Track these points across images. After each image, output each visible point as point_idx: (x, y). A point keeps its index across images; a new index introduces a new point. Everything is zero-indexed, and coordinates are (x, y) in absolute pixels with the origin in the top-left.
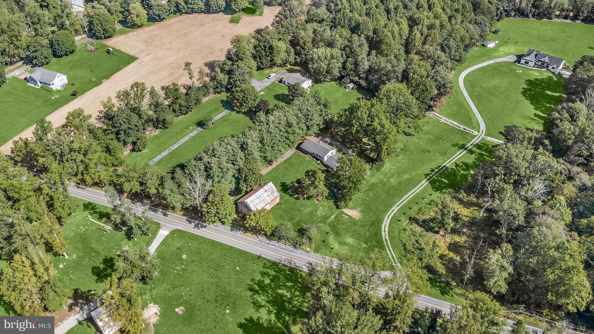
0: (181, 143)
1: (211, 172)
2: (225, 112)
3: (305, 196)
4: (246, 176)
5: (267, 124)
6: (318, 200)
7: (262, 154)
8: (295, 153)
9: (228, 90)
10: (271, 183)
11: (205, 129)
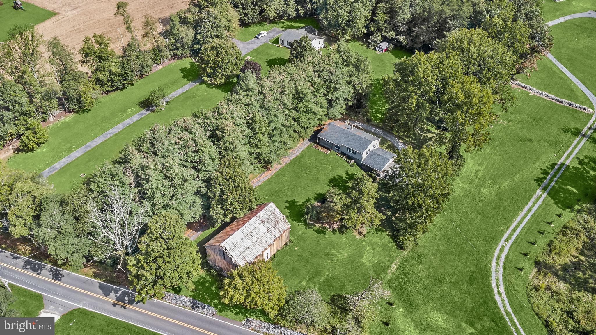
0: (110, 136)
1: (147, 187)
2: (189, 86)
3: (336, 226)
4: (222, 191)
5: (261, 93)
6: (360, 233)
7: (252, 150)
8: (308, 148)
9: (195, 53)
10: (272, 204)
11: (154, 111)
